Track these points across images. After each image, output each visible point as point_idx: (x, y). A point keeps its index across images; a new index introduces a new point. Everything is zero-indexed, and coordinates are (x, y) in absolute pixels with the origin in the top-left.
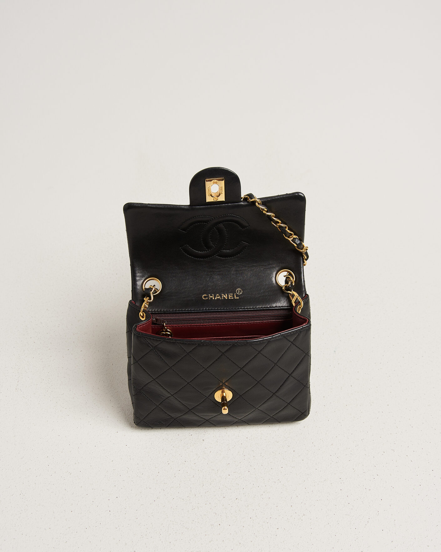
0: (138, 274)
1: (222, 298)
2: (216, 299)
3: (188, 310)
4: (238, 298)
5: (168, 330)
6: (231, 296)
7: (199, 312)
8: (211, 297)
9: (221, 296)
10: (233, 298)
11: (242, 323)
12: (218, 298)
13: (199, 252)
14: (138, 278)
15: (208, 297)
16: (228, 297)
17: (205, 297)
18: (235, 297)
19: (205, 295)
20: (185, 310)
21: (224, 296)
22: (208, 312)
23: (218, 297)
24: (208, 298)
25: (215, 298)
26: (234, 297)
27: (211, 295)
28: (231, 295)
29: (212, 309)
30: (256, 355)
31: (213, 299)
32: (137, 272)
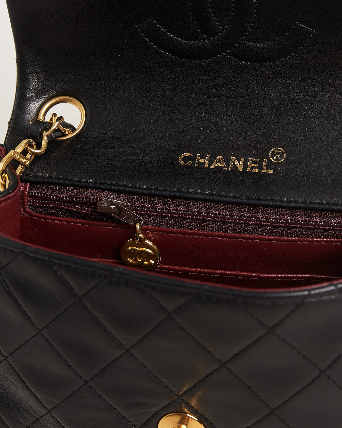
0: (33, 84)
1: (228, 167)
2: (212, 167)
3: (133, 187)
4: (272, 171)
5: (147, 241)
6: (254, 165)
7: (162, 196)
8: (202, 160)
9: (227, 162)
10: (257, 170)
11: (272, 240)
12: (220, 165)
13: (185, 41)
14: (31, 94)
15: (193, 159)
16: (245, 166)
17: (186, 159)
18: (264, 167)
19: (188, 154)
20: (126, 186)
21: (237, 163)
22: (185, 198)
23: (220, 162)
24: (194, 164)
25: (210, 165)
26: (260, 167)
27: (203, 157)
28: (253, 162)
29: (195, 193)
30: (261, 337)
31: (206, 166)
32: (30, 78)
